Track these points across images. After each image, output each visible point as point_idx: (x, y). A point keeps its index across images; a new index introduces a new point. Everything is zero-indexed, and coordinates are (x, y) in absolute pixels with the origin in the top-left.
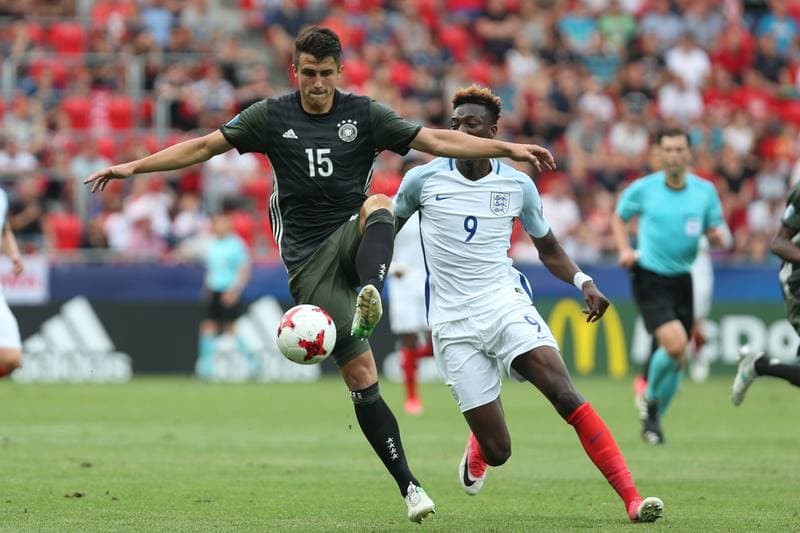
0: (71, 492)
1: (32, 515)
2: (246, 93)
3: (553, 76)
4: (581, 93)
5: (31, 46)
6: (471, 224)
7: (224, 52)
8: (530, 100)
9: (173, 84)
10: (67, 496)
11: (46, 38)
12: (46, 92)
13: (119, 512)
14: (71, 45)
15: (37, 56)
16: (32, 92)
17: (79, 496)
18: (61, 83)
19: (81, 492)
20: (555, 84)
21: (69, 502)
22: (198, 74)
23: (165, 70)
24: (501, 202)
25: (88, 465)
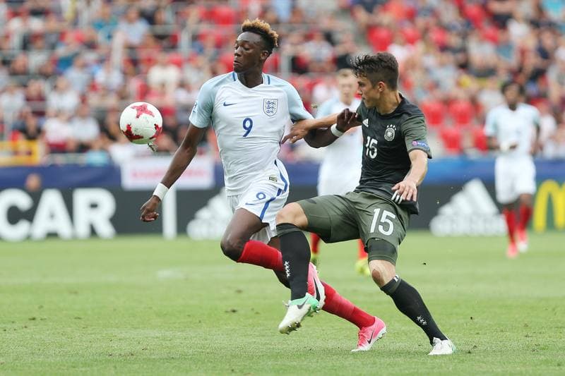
0: (229, 309)
1: (204, 325)
2: (340, 50)
3: (539, 36)
4: (556, 48)
5: (201, 21)
6: (248, 124)
7: (326, 24)
8: (523, 52)
9: (293, 44)
10: (227, 312)
11: (211, 16)
12: (210, 50)
13: (260, 322)
14: (226, 20)
15: (205, 28)
16: (201, 50)
17: (234, 311)
18: (220, 44)
19: (235, 309)
20: (540, 41)
21: (228, 315)
22: (308, 37)
23: (287, 36)
24: (271, 105)
25: (239, 291)
